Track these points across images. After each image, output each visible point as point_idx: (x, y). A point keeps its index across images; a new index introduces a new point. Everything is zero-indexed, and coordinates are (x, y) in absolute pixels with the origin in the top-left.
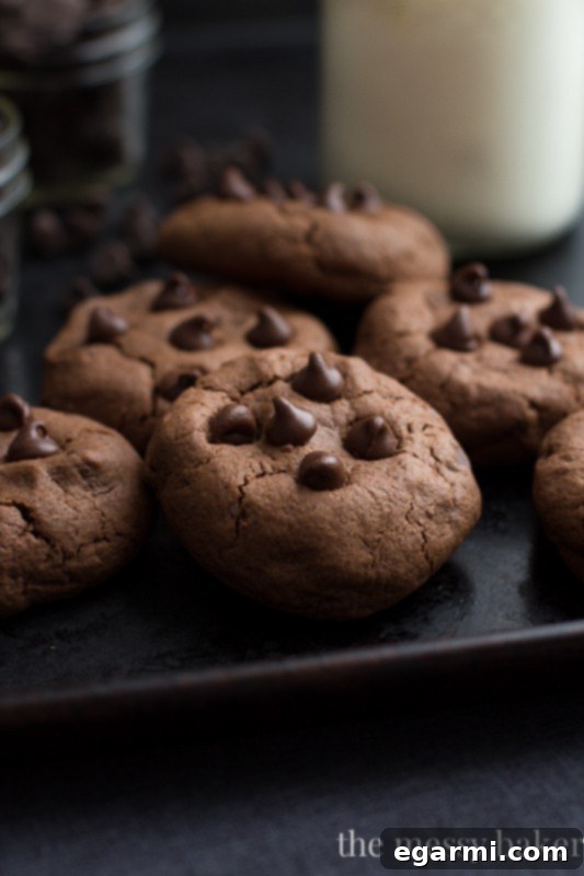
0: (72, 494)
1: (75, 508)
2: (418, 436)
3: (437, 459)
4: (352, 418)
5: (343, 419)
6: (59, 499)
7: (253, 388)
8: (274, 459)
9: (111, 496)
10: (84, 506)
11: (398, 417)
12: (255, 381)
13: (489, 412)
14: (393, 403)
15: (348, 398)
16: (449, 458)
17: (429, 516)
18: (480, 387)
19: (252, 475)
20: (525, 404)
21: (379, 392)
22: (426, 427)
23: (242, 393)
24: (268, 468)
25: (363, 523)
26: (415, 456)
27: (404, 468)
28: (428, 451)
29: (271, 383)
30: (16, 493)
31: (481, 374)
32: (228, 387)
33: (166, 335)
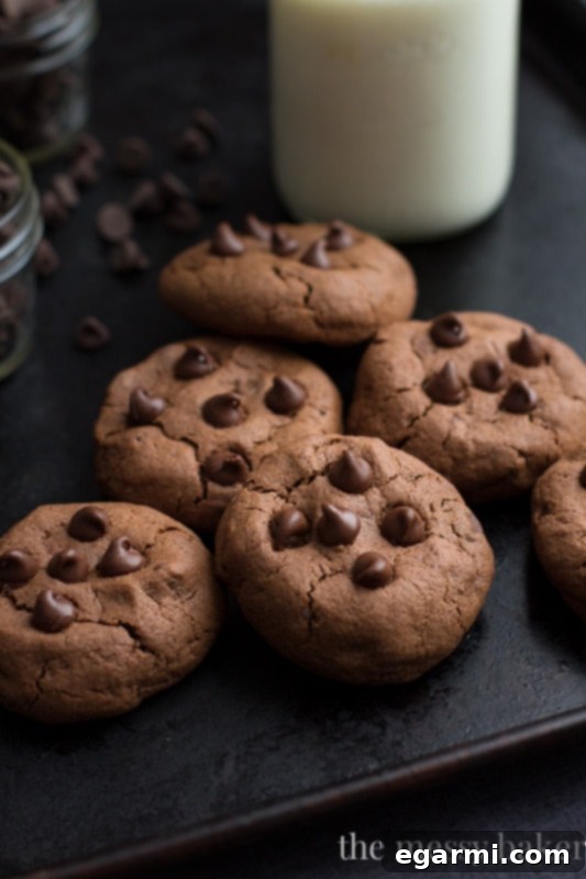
0: (165, 606)
1: (170, 620)
2: (439, 514)
3: (458, 535)
4: (384, 505)
5: (377, 508)
6: (156, 614)
7: (297, 484)
8: (330, 559)
9: (196, 600)
10: (177, 615)
11: (422, 500)
12: (298, 478)
13: (486, 464)
14: (415, 485)
15: (378, 486)
16: (468, 531)
17: (460, 592)
18: (475, 441)
19: (316, 579)
20: (515, 454)
21: (401, 474)
22: (443, 502)
23: (289, 490)
24: (328, 571)
25: (412, 613)
26: (441, 536)
27: (436, 554)
28: (450, 528)
29: (312, 479)
30: (120, 611)
31: (475, 428)
32: (276, 486)
33: (199, 411)
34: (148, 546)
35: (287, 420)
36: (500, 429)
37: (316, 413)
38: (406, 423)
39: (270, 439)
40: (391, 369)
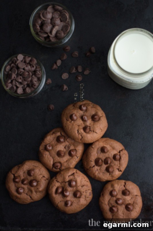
3: (86, 197)
4: (75, 190)
6: (35, 195)
8: (63, 198)
9: (43, 193)
10: (39, 196)
11: (82, 191)
12: (64, 181)
14: (82, 188)
15: (76, 187)
18: (98, 176)
19: (59, 201)
21: (81, 185)
22: (86, 191)
24: (62, 200)
26: (82, 198)
29: (66, 182)
30: (30, 193)
31: (99, 173)
32: (60, 181)
33: (56, 153)
34: (39, 181)
35: (71, 158)
36: (103, 175)
37: (76, 158)
38: (89, 167)
39: (67, 161)
40: (91, 156)
